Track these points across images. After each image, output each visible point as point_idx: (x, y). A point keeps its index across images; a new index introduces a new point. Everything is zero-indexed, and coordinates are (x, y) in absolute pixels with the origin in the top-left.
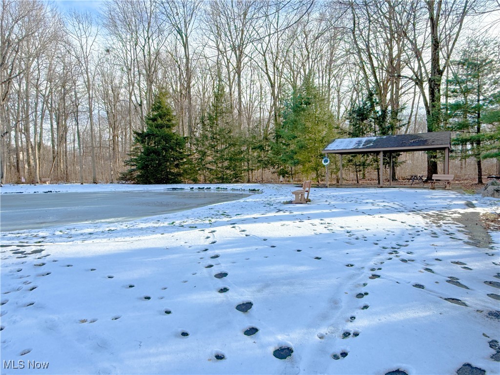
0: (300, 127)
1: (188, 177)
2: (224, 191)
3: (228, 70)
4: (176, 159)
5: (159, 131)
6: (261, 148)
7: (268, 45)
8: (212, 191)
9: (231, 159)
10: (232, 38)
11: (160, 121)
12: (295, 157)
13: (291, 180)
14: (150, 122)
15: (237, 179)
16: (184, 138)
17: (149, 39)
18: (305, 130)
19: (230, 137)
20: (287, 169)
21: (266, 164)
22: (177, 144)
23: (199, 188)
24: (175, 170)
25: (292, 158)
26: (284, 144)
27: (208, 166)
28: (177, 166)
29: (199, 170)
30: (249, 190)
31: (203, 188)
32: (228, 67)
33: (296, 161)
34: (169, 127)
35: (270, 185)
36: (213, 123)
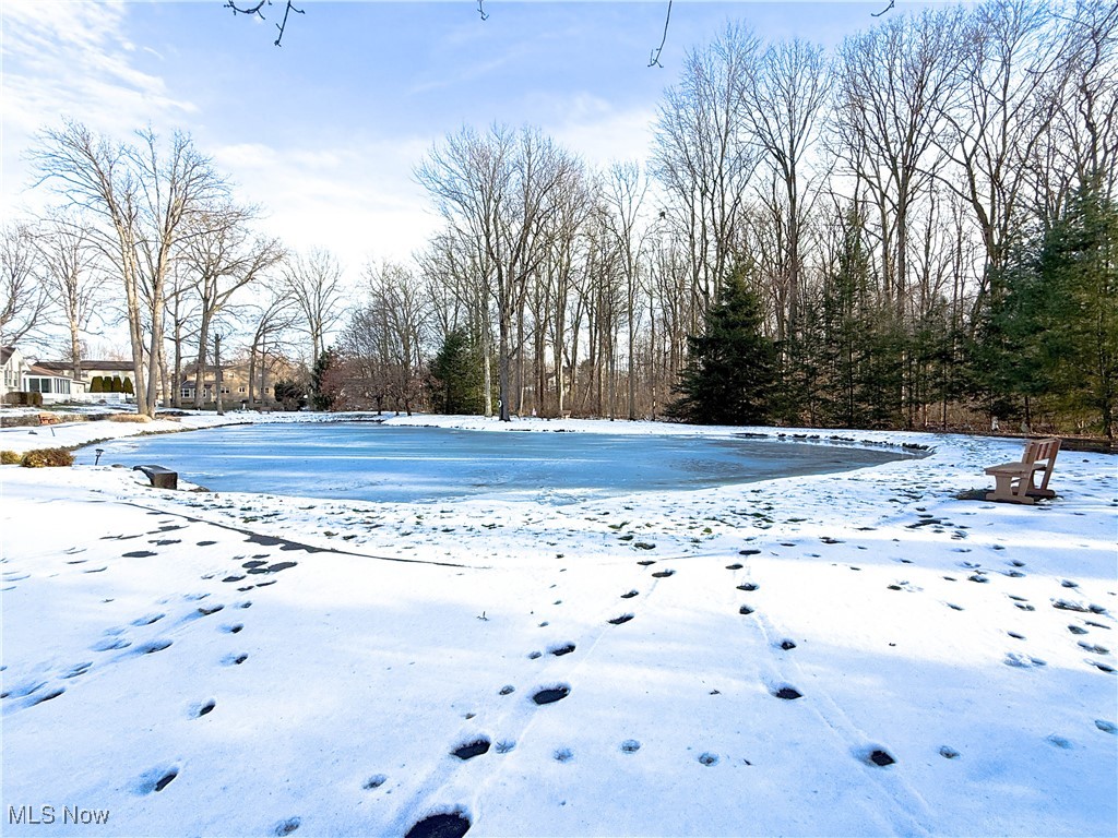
0: (1052, 305)
1: (779, 414)
2: (846, 444)
3: (882, 211)
4: (757, 382)
5: (729, 334)
6: (945, 357)
7: (977, 143)
8: (822, 444)
9: (869, 381)
10: (887, 144)
11: (732, 317)
12: (1036, 374)
13: (1024, 426)
14: (715, 319)
15: (882, 421)
16: (776, 344)
17: (722, 179)
18: (1070, 310)
19: (868, 337)
20: (1013, 402)
21: (955, 392)
22: (760, 354)
23: (796, 436)
24: (756, 402)
25: (1028, 378)
26: (1008, 347)
27: (820, 393)
28: (759, 394)
29: (801, 402)
30: (904, 445)
31: (805, 436)
32: (881, 205)
33: (1039, 384)
34: (745, 325)
35: (957, 437)
36: (834, 312)
